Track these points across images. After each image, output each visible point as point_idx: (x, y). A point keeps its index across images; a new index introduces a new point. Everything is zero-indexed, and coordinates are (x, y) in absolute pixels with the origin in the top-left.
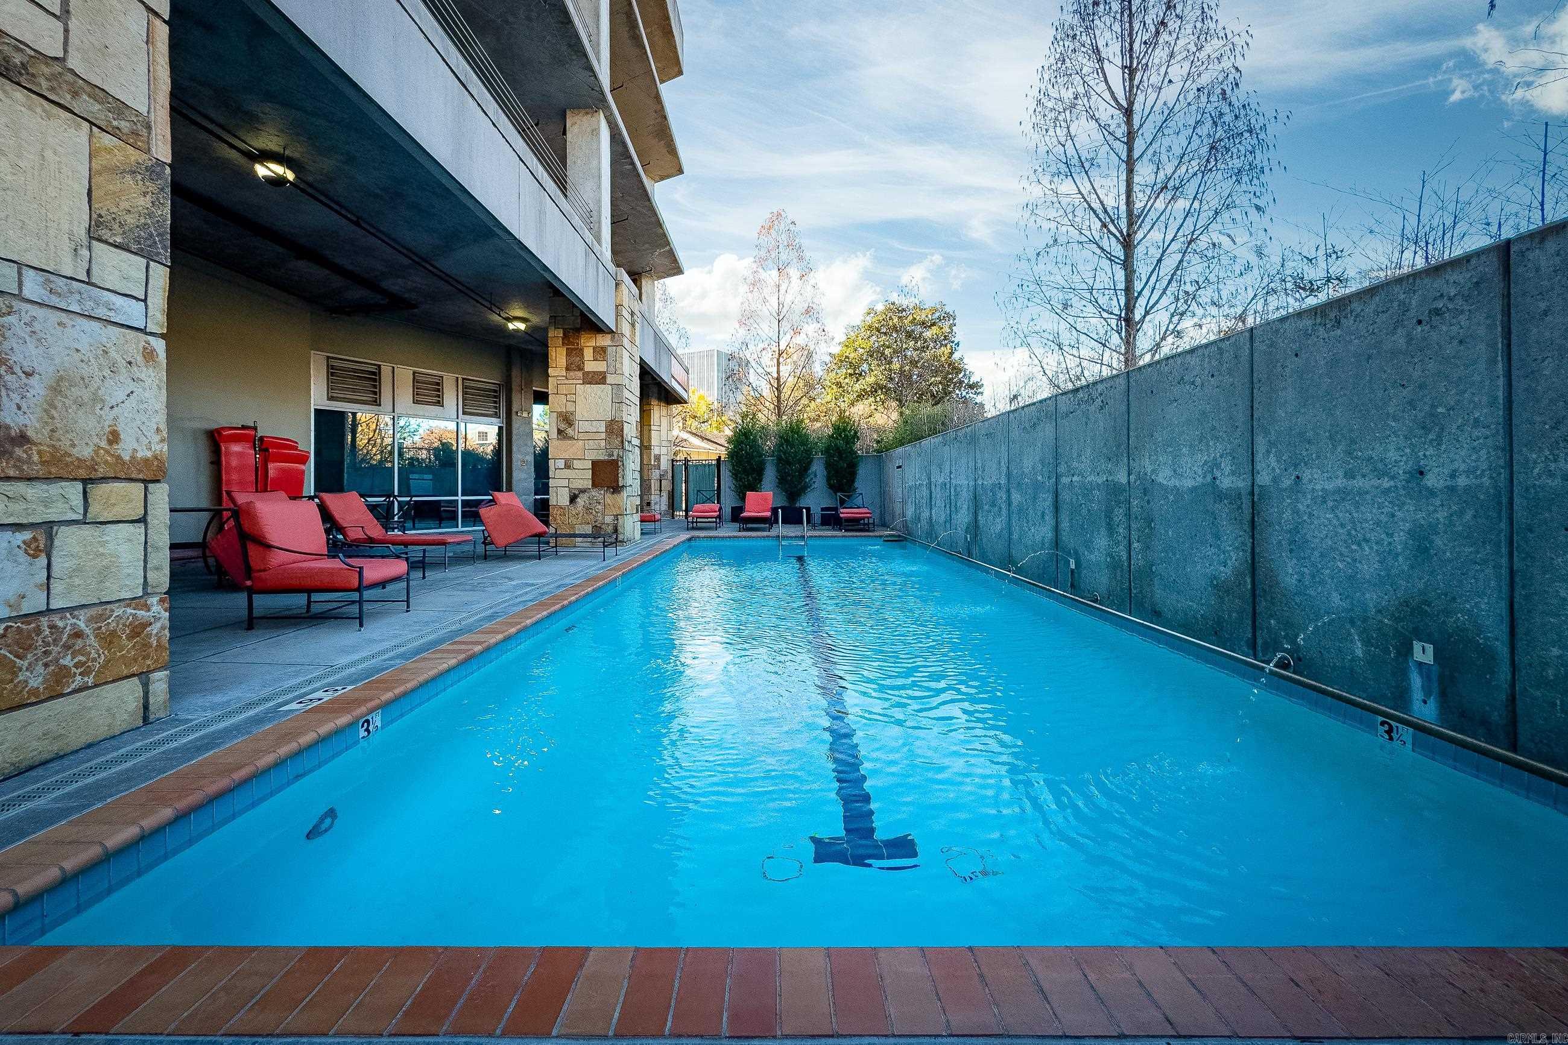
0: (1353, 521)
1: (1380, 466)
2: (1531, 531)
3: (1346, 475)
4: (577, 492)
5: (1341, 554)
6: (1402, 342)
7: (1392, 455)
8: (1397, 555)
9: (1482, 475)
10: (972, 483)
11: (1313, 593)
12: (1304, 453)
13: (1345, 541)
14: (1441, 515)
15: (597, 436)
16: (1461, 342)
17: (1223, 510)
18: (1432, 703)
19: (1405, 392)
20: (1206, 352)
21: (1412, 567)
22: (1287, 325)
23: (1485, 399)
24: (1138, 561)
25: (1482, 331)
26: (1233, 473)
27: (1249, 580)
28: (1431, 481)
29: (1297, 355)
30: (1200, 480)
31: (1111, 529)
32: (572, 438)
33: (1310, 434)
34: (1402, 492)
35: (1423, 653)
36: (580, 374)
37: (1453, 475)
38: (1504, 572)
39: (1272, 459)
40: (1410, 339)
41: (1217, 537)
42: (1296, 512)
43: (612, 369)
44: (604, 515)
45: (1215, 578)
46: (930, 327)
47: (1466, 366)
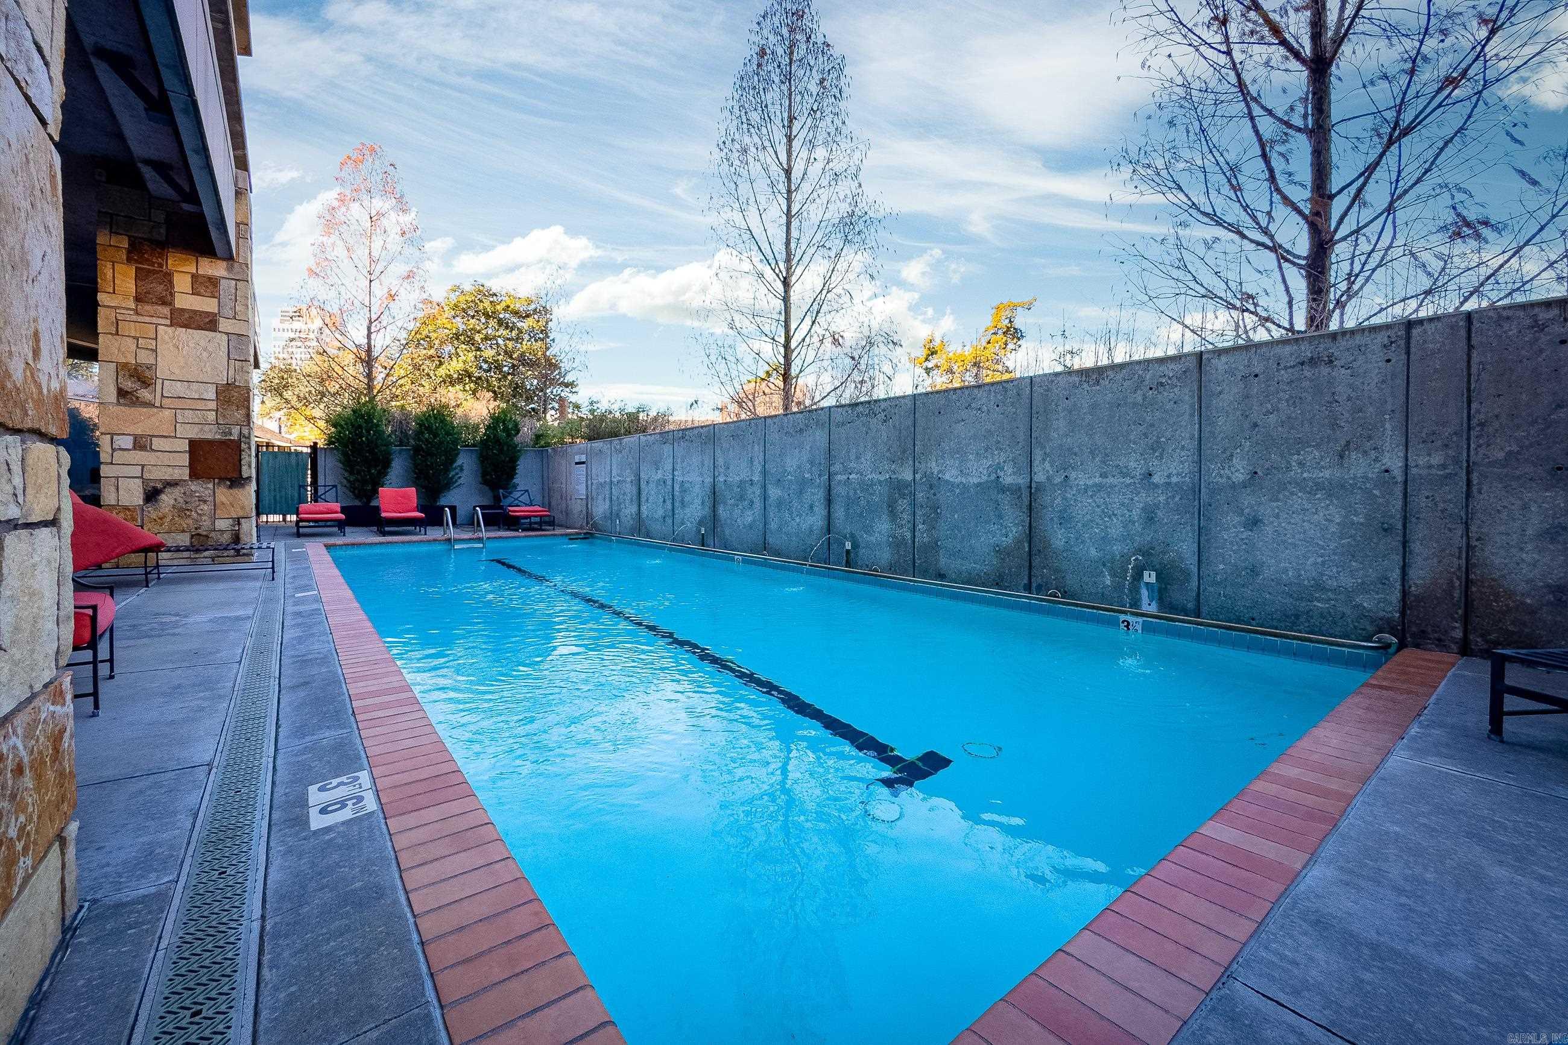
0: (1105, 503)
1: (1125, 470)
2: (1210, 505)
3: (1101, 476)
4: (159, 486)
5: (1097, 524)
6: (1140, 399)
7: (1132, 464)
8: (1134, 522)
9: (1185, 477)
10: (709, 480)
11: (1077, 550)
12: (1072, 461)
13: (1100, 516)
14: (1162, 498)
15: (200, 405)
16: (1175, 403)
17: (1005, 500)
18: (1154, 605)
19: (1141, 428)
20: (993, 389)
21: (1144, 529)
22: (1060, 378)
23: (1188, 435)
24: (923, 537)
25: (1187, 398)
26: (1014, 473)
27: (1026, 545)
28: (1156, 479)
29: (1067, 399)
30: (985, 478)
31: (893, 514)
32: (150, 405)
33: (1076, 450)
34: (1138, 486)
35: (1150, 577)
36: (166, 310)
37: (1169, 476)
38: (1196, 528)
39: (1047, 465)
40: (1145, 397)
41: (1000, 517)
42: (1065, 499)
43: (227, 311)
44: (214, 519)
45: (997, 546)
46: (524, 318)
47: (1178, 416)
